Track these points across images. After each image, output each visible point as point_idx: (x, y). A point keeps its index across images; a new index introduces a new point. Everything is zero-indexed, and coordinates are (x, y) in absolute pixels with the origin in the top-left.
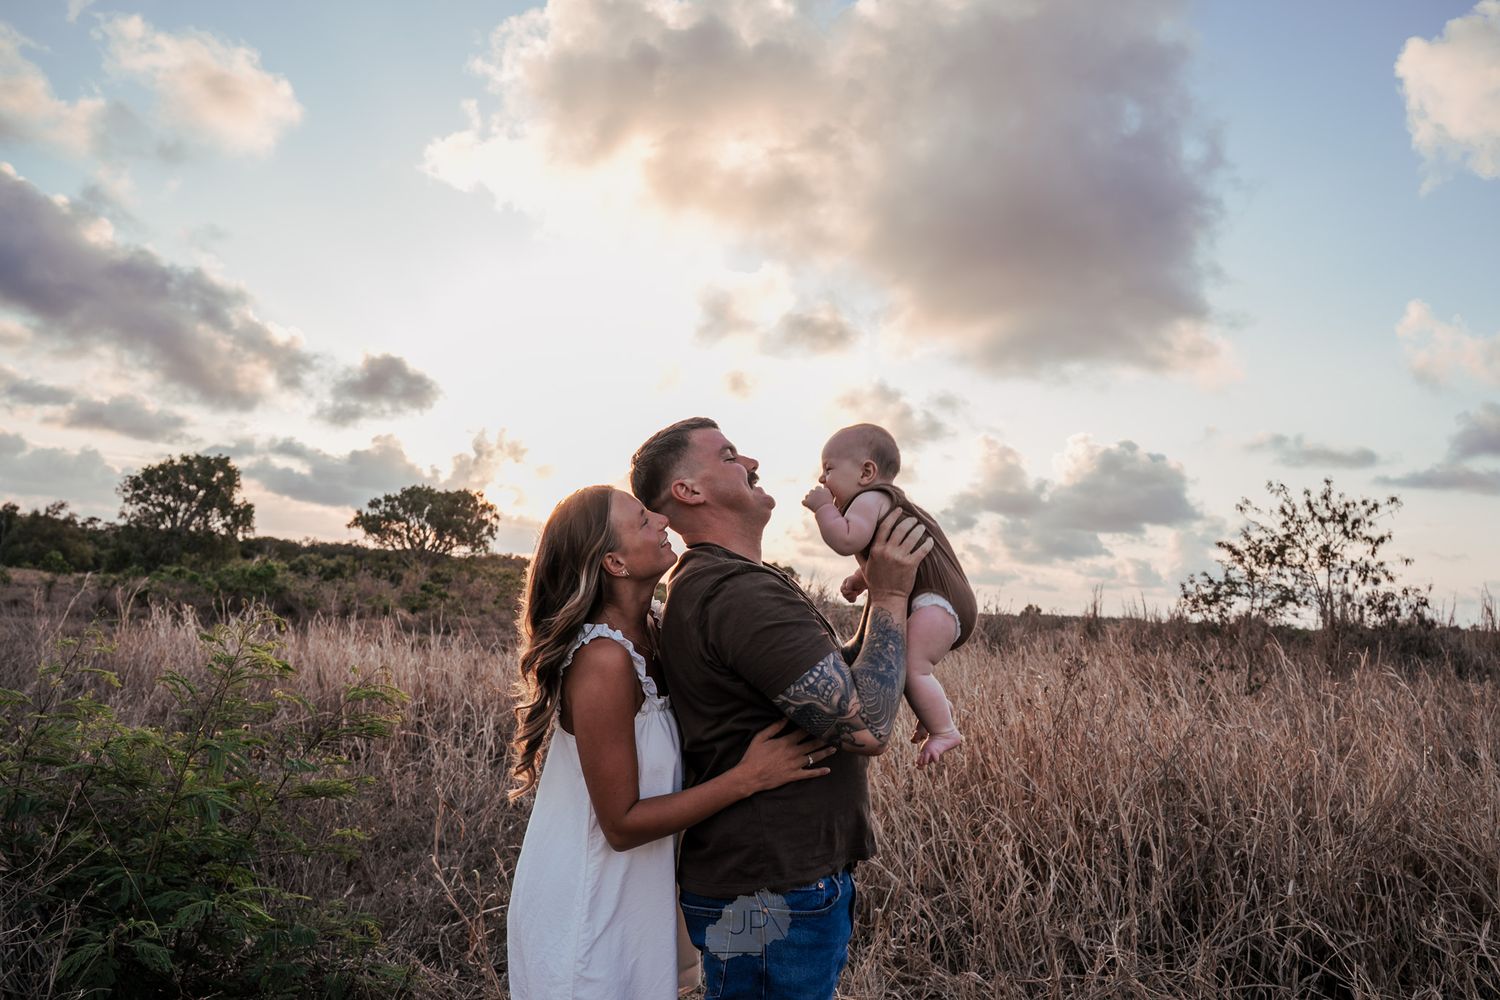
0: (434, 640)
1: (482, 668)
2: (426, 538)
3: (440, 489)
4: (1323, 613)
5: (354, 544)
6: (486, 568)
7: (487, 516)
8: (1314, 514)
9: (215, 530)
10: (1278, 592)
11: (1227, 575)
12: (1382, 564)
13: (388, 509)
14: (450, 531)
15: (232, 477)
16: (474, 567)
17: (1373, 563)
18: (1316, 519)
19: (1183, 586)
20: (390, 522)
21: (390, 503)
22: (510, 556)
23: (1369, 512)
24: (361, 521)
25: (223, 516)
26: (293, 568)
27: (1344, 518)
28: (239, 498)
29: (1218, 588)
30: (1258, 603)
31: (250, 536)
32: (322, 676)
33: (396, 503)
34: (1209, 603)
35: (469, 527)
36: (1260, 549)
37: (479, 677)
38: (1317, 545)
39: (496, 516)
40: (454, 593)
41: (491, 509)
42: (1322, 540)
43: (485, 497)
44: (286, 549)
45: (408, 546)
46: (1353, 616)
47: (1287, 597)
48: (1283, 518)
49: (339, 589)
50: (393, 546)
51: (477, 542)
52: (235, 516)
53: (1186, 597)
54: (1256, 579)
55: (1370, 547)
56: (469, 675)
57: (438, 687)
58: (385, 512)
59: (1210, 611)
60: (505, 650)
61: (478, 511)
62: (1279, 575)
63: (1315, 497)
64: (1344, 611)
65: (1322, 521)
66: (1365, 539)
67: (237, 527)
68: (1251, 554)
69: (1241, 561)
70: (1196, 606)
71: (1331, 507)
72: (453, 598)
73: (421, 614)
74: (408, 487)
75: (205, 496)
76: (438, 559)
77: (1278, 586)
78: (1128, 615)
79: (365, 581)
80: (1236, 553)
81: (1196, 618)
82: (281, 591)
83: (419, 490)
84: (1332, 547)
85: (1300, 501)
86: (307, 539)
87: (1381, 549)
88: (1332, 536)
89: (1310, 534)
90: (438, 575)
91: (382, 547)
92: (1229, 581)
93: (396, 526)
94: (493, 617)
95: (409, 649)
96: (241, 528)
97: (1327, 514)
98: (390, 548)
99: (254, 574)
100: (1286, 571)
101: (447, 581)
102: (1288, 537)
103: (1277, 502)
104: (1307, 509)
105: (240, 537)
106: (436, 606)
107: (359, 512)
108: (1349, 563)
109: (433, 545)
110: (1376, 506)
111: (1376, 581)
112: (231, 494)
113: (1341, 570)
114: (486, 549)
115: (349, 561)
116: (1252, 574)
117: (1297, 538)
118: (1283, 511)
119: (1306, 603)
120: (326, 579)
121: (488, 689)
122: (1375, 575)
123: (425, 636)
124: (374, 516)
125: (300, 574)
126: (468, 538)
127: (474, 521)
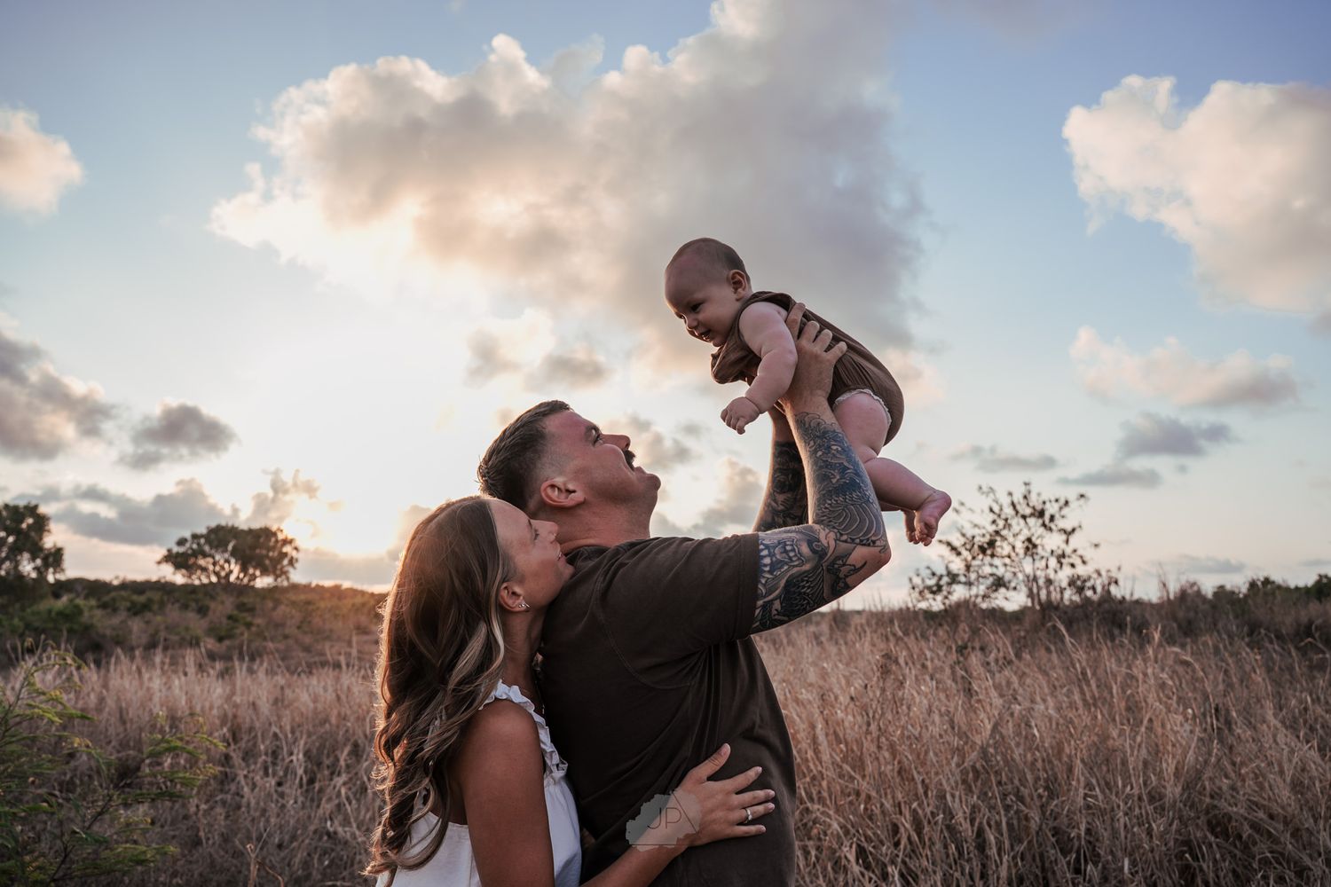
0: (240, 669)
1: (288, 692)
2: (231, 572)
3: (244, 526)
4: (1031, 595)
5: (163, 581)
6: (288, 596)
7: (287, 549)
8: (1017, 512)
9: (26, 574)
10: (991, 579)
11: (947, 568)
12: (1075, 551)
13: (195, 546)
14: (254, 564)
15: (41, 523)
16: (277, 596)
17: (1068, 550)
18: (1019, 515)
19: (911, 580)
20: (196, 558)
21: (196, 541)
22: (310, 584)
23: (1061, 508)
24: (170, 558)
25: (33, 559)
26: (104, 606)
27: (1041, 514)
28: (49, 542)
29: (941, 577)
30: (974, 591)
31: (61, 577)
32: (124, 712)
33: (202, 541)
34: (934, 593)
35: (271, 559)
36: (973, 545)
37: (286, 702)
38: (1022, 537)
39: (296, 549)
40: (259, 621)
41: (291, 542)
42: (1025, 533)
43: (285, 532)
44: (96, 589)
45: (214, 579)
46: (1055, 596)
47: (999, 583)
48: (992, 517)
49: (148, 622)
50: (200, 580)
52: (45, 559)
53: (913, 588)
54: (972, 569)
55: (1064, 537)
56: (276, 701)
57: (245, 716)
58: (192, 549)
59: (934, 599)
60: (311, 673)
61: (279, 544)
62: (991, 565)
63: (1018, 497)
64: (1049, 593)
65: (1024, 517)
66: (1060, 530)
67: (47, 570)
68: (966, 549)
69: (959, 554)
70: (923, 597)
71: (1031, 504)
72: (258, 626)
73: (227, 643)
74: (213, 524)
75: (15, 542)
76: (242, 590)
77: (992, 575)
78: (867, 608)
79: (173, 614)
80: (954, 549)
81: (923, 605)
82: (87, 628)
83: (223, 527)
84: (1034, 539)
85: (1006, 501)
86: (117, 578)
87: (1073, 539)
88: (1033, 530)
89: (1016, 528)
90: (244, 604)
91: (189, 581)
92: (949, 573)
93: (202, 562)
94: (297, 641)
95: (214, 679)
96: (51, 570)
97: (1028, 511)
98: (197, 582)
99: (61, 614)
100: (997, 561)
101: (251, 610)
102: (997, 533)
103: (986, 502)
104: (1012, 507)
105: (51, 578)
106: (242, 634)
107: (169, 551)
108: (1049, 551)
109: (238, 578)
110: (1067, 503)
111: (1073, 566)
112: (41, 539)
113: (1042, 557)
114: (288, 579)
115: (156, 596)
116: (968, 567)
117: (1004, 533)
118: (991, 510)
119: (1015, 588)
120: (135, 614)
121: (295, 714)
122: (1071, 561)
123: (230, 664)
124: (183, 554)
125: (109, 610)
126: (270, 569)
127: (276, 554)
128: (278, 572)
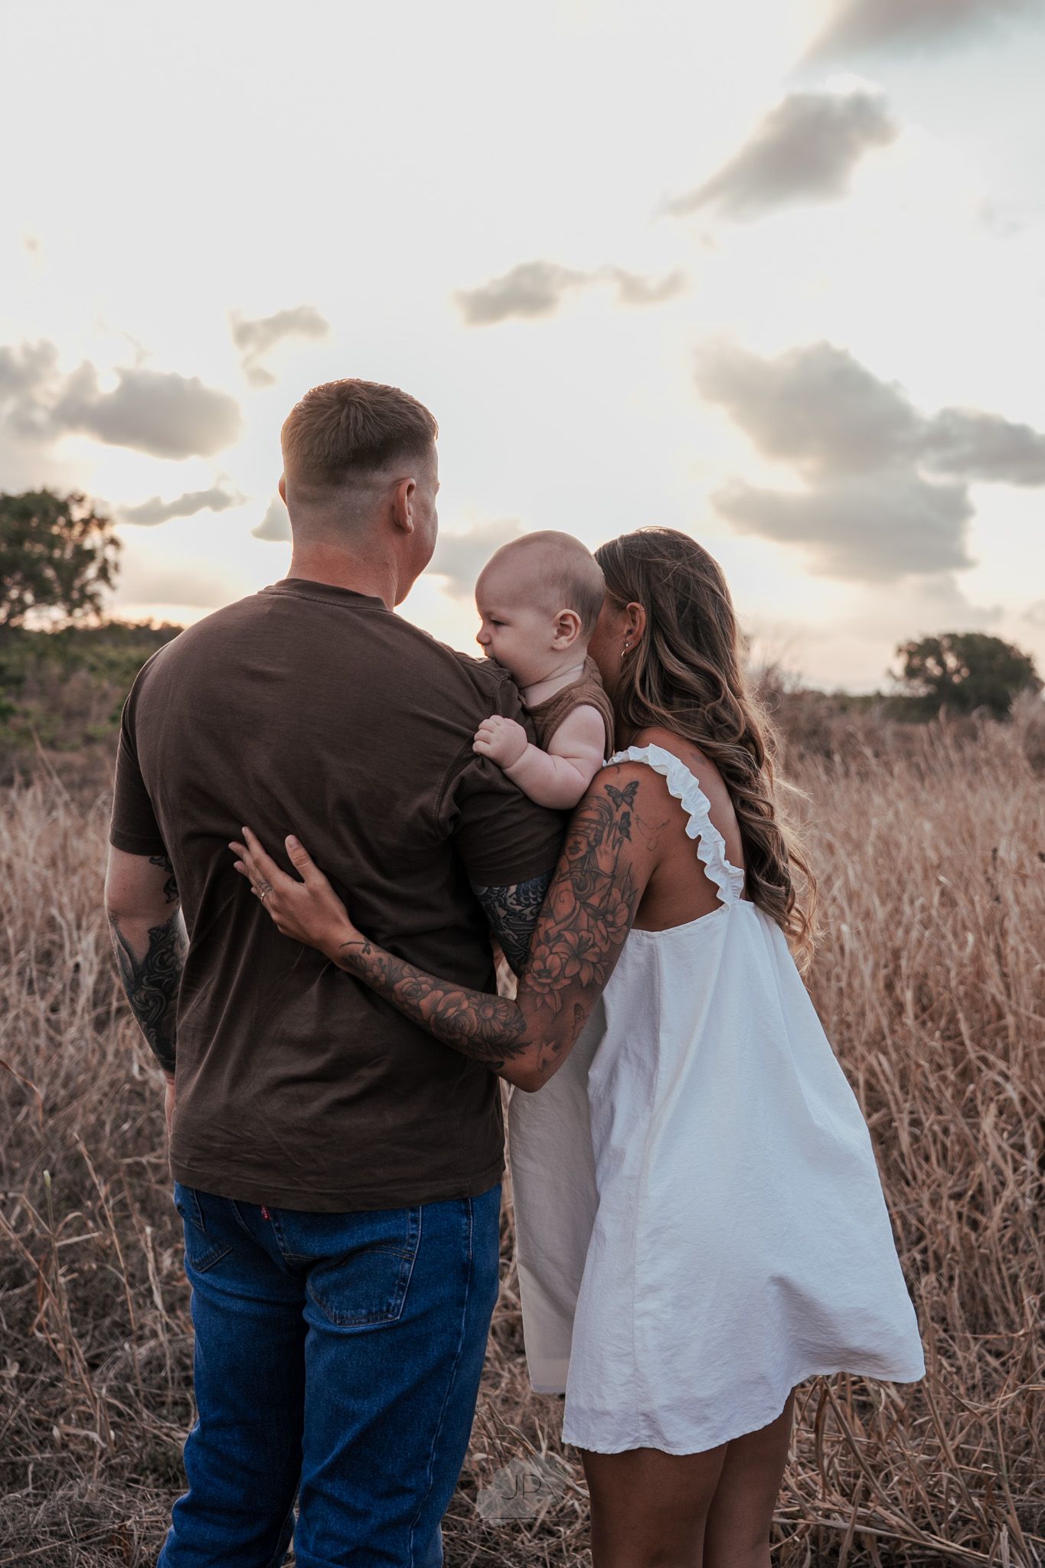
6: (100, 649)
7: (94, 539)
14: (18, 577)
16: (73, 649)
35: (57, 565)
40: (29, 704)
41: (102, 525)
43: (90, 503)
51: (78, 598)
61: (76, 530)
72: (28, 715)
101: (13, 681)
114: (98, 610)
126: (58, 589)
127: (68, 553)
128: (75, 595)
